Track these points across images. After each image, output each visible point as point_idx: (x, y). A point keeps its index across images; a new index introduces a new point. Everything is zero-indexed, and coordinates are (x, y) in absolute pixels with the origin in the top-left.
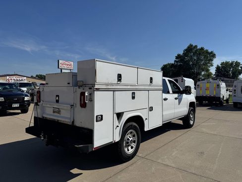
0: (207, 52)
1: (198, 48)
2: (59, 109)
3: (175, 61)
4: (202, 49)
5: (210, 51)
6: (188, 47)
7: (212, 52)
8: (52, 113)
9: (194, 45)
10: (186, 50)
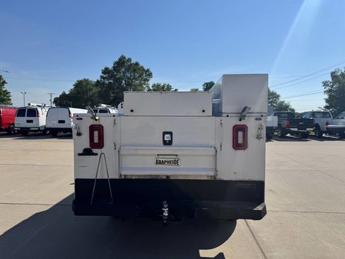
0: (142, 68)
1: (132, 62)
2: (177, 155)
3: (102, 77)
4: (137, 64)
5: (146, 68)
6: (120, 60)
7: (148, 70)
8: (153, 164)
9: (127, 58)
10: (117, 63)
